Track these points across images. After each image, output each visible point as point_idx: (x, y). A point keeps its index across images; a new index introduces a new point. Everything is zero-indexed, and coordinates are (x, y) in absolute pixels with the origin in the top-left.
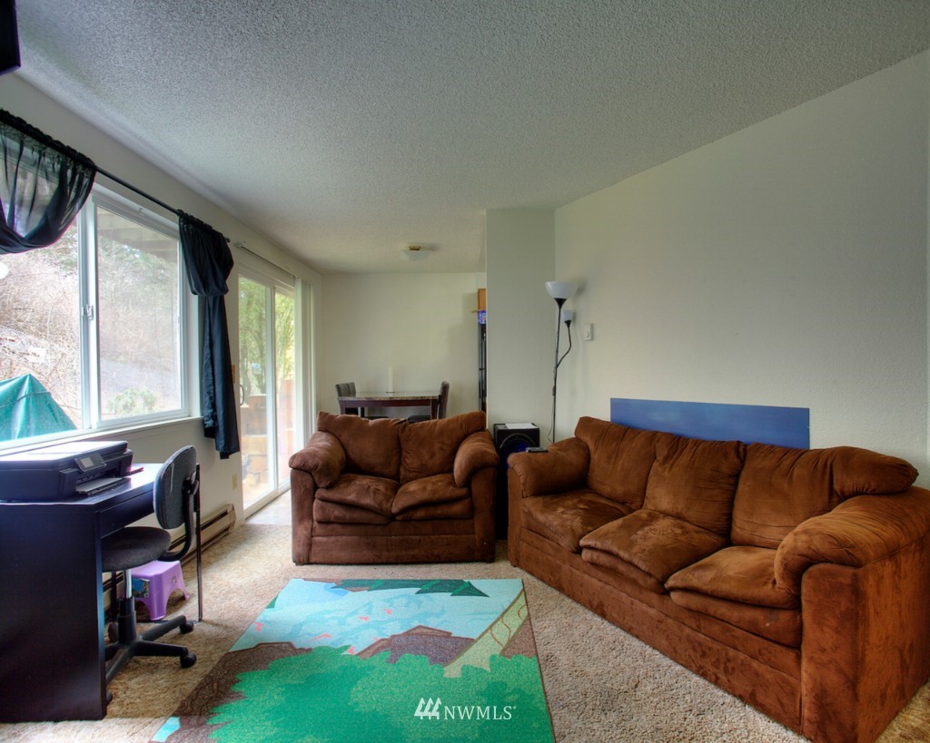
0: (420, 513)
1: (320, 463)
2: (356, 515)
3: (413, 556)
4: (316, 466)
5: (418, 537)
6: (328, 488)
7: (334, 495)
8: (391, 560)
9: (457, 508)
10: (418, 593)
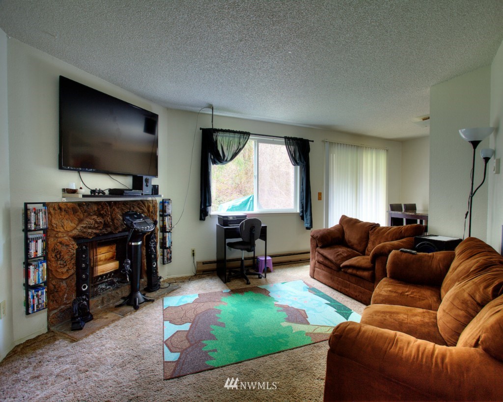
0: (350, 271)
1: (319, 236)
2: (327, 262)
3: (347, 292)
4: (317, 237)
5: (349, 282)
6: (321, 248)
7: (322, 251)
8: (339, 290)
9: (366, 274)
10: (327, 304)
